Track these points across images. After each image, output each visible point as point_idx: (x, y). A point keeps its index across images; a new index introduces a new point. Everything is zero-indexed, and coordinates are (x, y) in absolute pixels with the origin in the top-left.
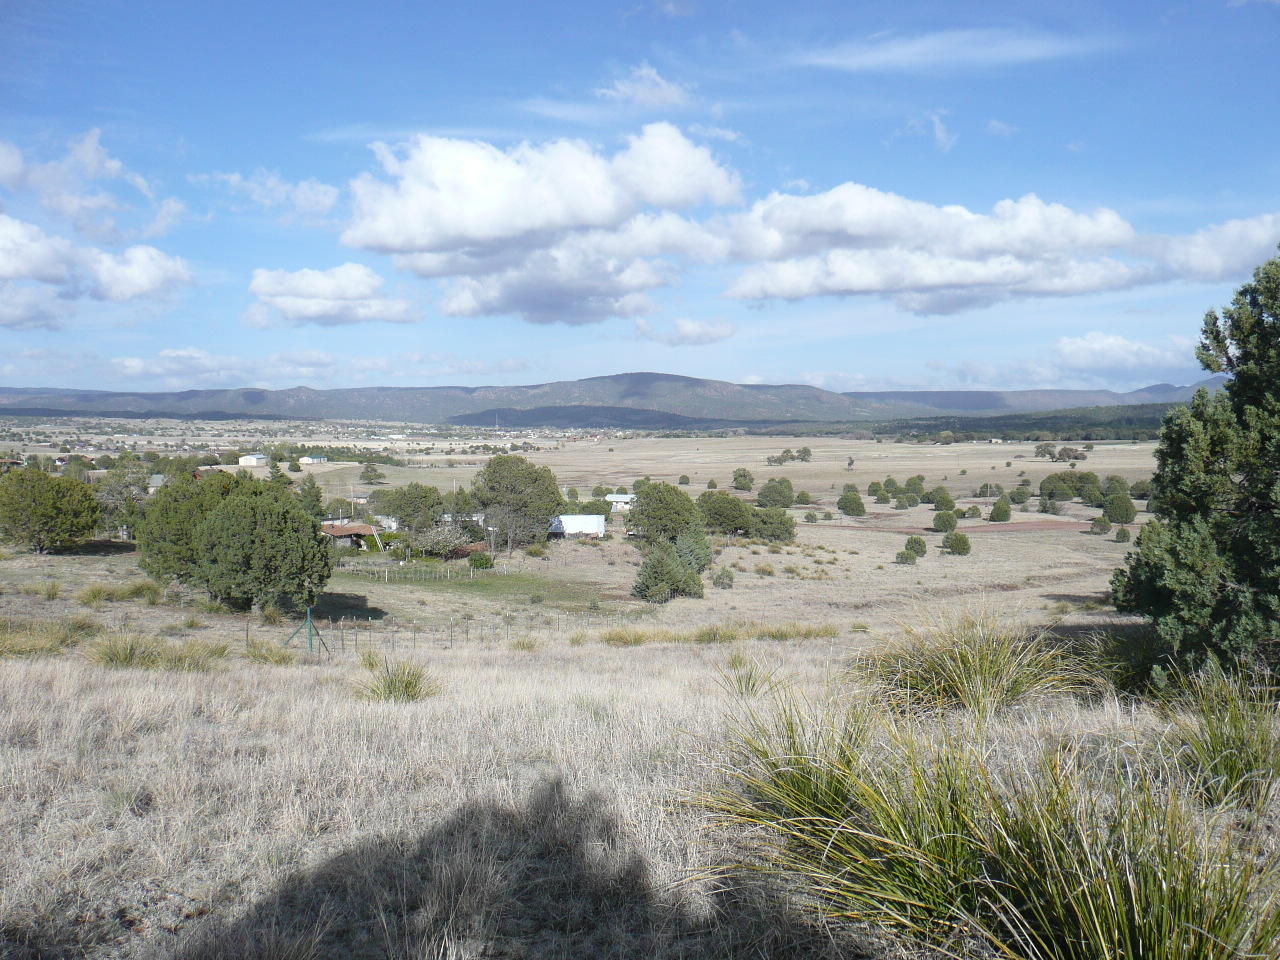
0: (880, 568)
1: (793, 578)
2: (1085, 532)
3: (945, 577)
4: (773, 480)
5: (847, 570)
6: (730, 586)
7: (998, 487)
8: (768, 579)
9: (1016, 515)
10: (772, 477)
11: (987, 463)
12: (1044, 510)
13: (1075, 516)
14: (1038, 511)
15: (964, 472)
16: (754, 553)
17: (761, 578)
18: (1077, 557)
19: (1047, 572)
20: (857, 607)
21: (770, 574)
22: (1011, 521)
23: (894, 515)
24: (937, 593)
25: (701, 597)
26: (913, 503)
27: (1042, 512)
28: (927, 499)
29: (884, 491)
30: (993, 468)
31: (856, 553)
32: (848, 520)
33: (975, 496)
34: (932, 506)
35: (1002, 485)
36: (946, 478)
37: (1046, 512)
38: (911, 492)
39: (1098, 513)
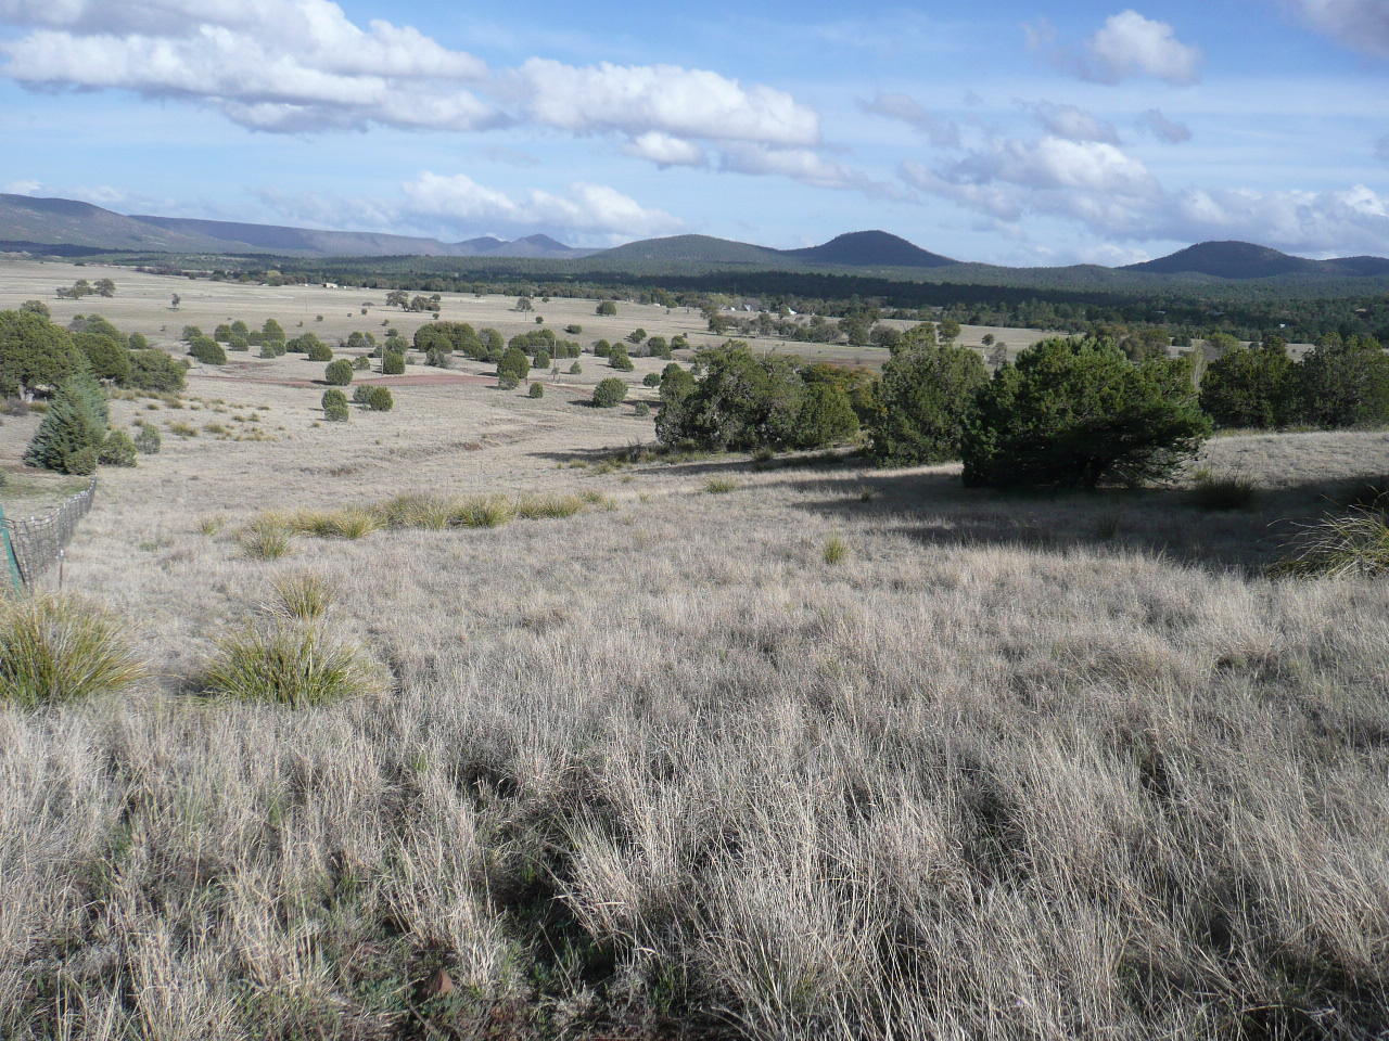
0: (316, 426)
1: (224, 439)
2: (491, 387)
3: (398, 436)
4: (80, 317)
5: (280, 429)
6: (156, 451)
7: (368, 336)
8: (192, 442)
9: (409, 369)
10: (78, 313)
11: (342, 310)
12: (432, 363)
13: (463, 370)
14: (426, 364)
15: (320, 318)
16: (151, 408)
17: (185, 439)
18: (502, 413)
19: (495, 429)
20: (333, 473)
21: (192, 434)
22: (406, 374)
23: (262, 365)
24: (403, 454)
25: (131, 464)
26: (280, 351)
27: (430, 365)
28: (295, 347)
29: (236, 335)
30: (349, 315)
31: (267, 409)
32: (210, 370)
33: (342, 345)
34: (306, 356)
35: (372, 334)
36: (301, 325)
37: (434, 365)
38: (271, 339)
39: (493, 368)
